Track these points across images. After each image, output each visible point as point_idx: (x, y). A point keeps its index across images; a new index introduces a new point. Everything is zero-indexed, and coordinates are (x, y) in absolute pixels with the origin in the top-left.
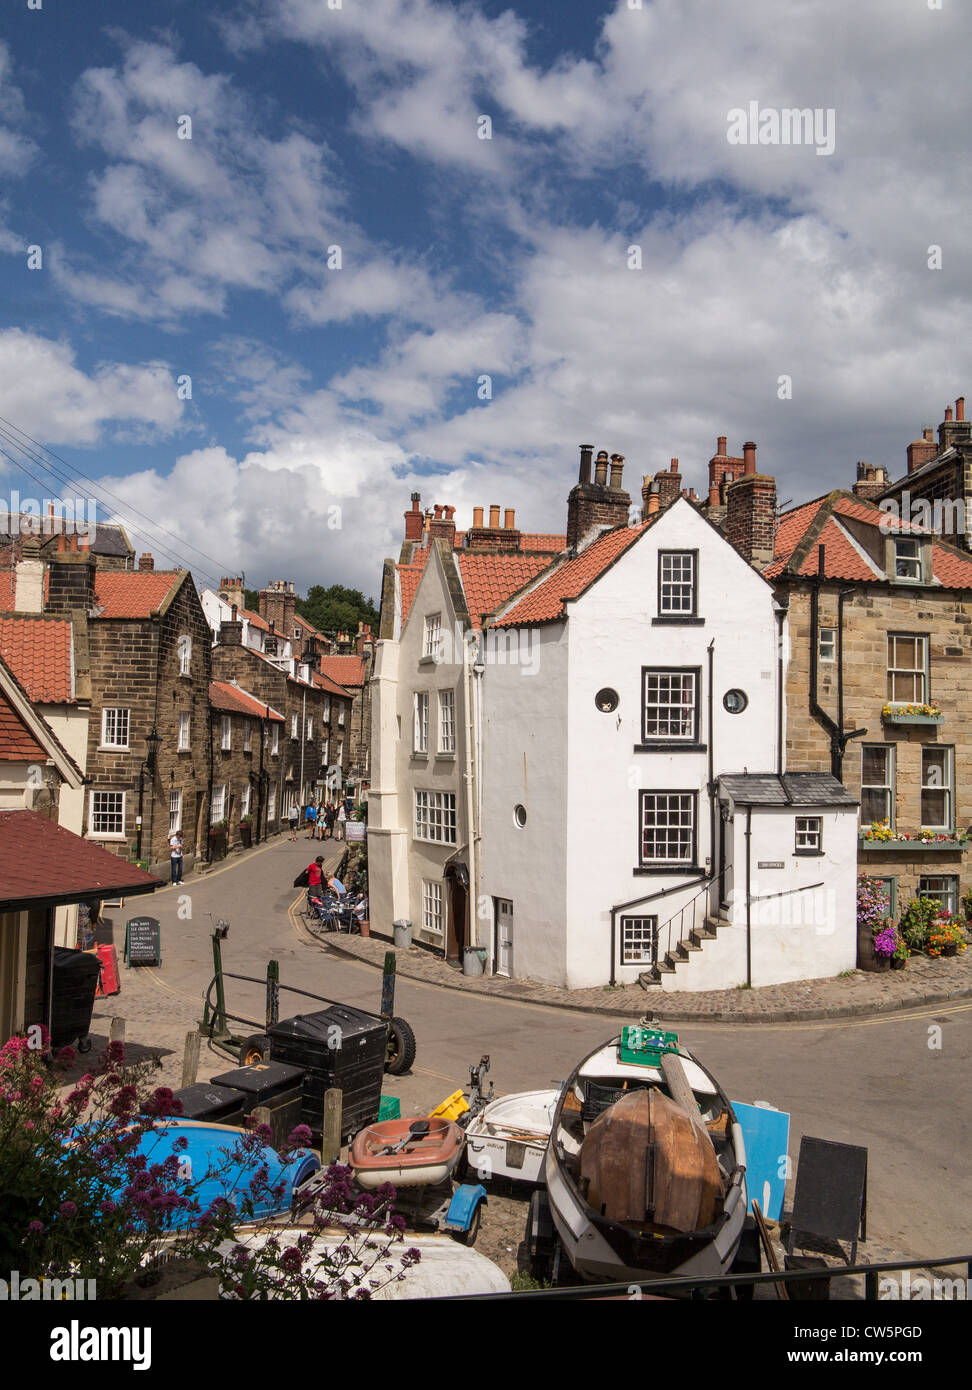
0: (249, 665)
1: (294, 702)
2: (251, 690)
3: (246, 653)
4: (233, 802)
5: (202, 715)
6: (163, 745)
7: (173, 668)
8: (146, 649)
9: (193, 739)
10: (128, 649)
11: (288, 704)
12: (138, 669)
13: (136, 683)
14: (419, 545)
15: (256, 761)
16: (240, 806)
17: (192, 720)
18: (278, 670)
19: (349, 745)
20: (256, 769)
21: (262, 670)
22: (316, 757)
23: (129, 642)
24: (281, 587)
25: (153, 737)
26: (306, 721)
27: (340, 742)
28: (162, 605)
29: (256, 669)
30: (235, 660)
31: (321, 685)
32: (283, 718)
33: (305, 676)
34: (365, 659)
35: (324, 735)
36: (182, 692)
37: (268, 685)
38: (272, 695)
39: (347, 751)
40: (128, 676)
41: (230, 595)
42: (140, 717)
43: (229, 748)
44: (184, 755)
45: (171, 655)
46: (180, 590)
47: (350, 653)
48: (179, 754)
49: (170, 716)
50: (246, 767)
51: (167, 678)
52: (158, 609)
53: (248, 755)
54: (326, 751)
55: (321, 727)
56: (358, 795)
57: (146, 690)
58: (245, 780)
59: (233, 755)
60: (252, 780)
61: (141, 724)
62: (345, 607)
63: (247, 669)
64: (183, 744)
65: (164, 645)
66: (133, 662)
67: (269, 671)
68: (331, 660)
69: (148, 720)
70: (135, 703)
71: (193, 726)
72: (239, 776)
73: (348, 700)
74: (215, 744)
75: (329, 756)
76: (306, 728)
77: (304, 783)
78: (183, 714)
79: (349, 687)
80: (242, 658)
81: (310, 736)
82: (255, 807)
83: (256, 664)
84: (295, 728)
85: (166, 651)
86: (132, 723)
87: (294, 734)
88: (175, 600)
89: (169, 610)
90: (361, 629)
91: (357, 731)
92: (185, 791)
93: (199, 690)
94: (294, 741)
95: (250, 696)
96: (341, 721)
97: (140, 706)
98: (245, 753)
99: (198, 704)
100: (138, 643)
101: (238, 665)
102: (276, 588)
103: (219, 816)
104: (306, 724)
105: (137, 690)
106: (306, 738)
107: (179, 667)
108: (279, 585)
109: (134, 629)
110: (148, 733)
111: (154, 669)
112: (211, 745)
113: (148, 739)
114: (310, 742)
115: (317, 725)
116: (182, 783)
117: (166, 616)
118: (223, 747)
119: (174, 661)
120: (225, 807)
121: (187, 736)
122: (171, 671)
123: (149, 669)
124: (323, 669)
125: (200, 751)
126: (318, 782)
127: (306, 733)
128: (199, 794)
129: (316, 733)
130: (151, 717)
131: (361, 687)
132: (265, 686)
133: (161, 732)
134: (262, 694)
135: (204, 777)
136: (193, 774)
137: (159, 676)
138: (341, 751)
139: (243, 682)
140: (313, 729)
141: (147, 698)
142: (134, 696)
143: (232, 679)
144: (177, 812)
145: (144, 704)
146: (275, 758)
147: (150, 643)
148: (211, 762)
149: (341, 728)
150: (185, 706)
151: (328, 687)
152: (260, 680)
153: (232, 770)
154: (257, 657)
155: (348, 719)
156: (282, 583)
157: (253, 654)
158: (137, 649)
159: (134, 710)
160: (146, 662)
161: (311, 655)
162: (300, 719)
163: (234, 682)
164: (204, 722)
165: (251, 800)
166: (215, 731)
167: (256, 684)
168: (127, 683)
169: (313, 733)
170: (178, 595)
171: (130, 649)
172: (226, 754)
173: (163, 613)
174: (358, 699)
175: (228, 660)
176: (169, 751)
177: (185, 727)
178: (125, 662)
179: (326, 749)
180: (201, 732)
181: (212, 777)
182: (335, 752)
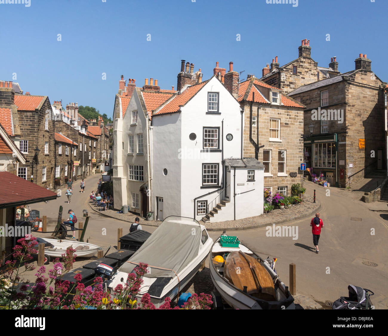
0: (66, 128)
1: (80, 140)
2: (67, 136)
3: (65, 124)
4: (62, 170)
5: (53, 143)
6: (40, 152)
7: (43, 127)
8: (33, 121)
9: (50, 150)
10: (27, 121)
11: (79, 140)
12: (31, 127)
13: (30, 132)
14: (124, 91)
15: (69, 157)
16: (65, 171)
17: (49, 144)
18: (75, 130)
19: (97, 153)
20: (70, 160)
21: (70, 129)
22: (87, 157)
23: (28, 118)
24: (74, 105)
25: (37, 150)
26: (84, 145)
27: (94, 152)
28: (39, 107)
29: (68, 129)
30: (61, 126)
31: (89, 135)
32: (77, 144)
33: (83, 131)
34: (101, 127)
35: (90, 150)
36: (46, 135)
37: (72, 134)
38: (74, 137)
39: (96, 155)
40: (27, 129)
41: (57, 106)
42: (32, 143)
43: (61, 153)
44: (46, 155)
45: (42, 123)
46: (45, 102)
47: (96, 125)
48: (45, 155)
49: (42, 143)
50: (66, 159)
51: (41, 130)
52: (38, 108)
53: (67, 156)
54: (90, 155)
55: (89, 148)
56: (100, 168)
57: (34, 134)
58: (66, 164)
59: (62, 155)
60: (68, 163)
61: (32, 145)
62: (90, 113)
63: (65, 129)
64: (46, 152)
65: (40, 120)
66: (29, 125)
67: (73, 130)
68: (90, 127)
69: (35, 144)
70: (30, 138)
71: (50, 146)
72: (65, 162)
73: (97, 140)
74: (57, 152)
75: (91, 156)
76: (84, 148)
77: (84, 165)
78: (46, 142)
79: (97, 135)
80: (63, 126)
81: (85, 150)
82: (69, 172)
83: (68, 128)
84: (81, 147)
85: (41, 122)
86: (29, 145)
87: (81, 150)
88: (43, 105)
89: (41, 108)
90: (99, 118)
91: (99, 149)
92: (47, 167)
93: (51, 135)
94: (81, 151)
95: (66, 137)
96: (95, 146)
97: (31, 139)
98: (66, 155)
99: (51, 139)
100: (30, 119)
101: (62, 128)
102: (72, 105)
103: (58, 175)
104: (84, 146)
105: (31, 134)
106: (84, 151)
107: (45, 127)
108: (73, 104)
109: (29, 114)
110: (35, 148)
111: (36, 127)
112: (55, 152)
113: (35, 150)
114: (86, 152)
115: (87, 147)
116: (46, 165)
117: (40, 110)
118: (59, 153)
119: (43, 125)
120: (60, 172)
121: (48, 149)
122: (42, 128)
123: (35, 127)
124: (88, 130)
125: (52, 154)
126: (88, 164)
127: (84, 149)
128: (52, 168)
129: (87, 149)
130: (36, 143)
131: (101, 136)
132: (71, 134)
133: (39, 148)
134: (70, 137)
135: (53, 163)
136: (50, 161)
137: (38, 130)
138: (95, 155)
139: (64, 133)
140: (86, 148)
141: (34, 137)
142: (30, 136)
143: (60, 132)
144: (45, 174)
145: (33, 139)
146: (75, 157)
147: (35, 119)
148: (56, 158)
149: (95, 148)
150: (47, 140)
151: (91, 135)
152: (70, 133)
153: (62, 160)
154: (68, 125)
155: (97, 145)
156: (74, 103)
157: (67, 124)
158: (30, 121)
159: (29, 141)
160: (33, 125)
161: (84, 125)
162: (82, 145)
163: (61, 133)
164: (53, 145)
165: (68, 169)
166: (57, 148)
167: (68, 134)
168: (26, 132)
169: (86, 149)
170: (44, 103)
171: (28, 121)
172: (60, 155)
173: (39, 109)
174: (99, 139)
175: (58, 126)
176: (42, 154)
177: (46, 147)
178: (26, 125)
179: (90, 154)
180: (53, 148)
181: (56, 162)
182: (93, 155)
